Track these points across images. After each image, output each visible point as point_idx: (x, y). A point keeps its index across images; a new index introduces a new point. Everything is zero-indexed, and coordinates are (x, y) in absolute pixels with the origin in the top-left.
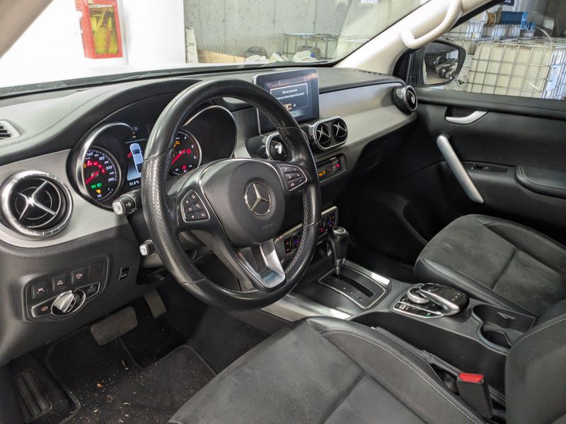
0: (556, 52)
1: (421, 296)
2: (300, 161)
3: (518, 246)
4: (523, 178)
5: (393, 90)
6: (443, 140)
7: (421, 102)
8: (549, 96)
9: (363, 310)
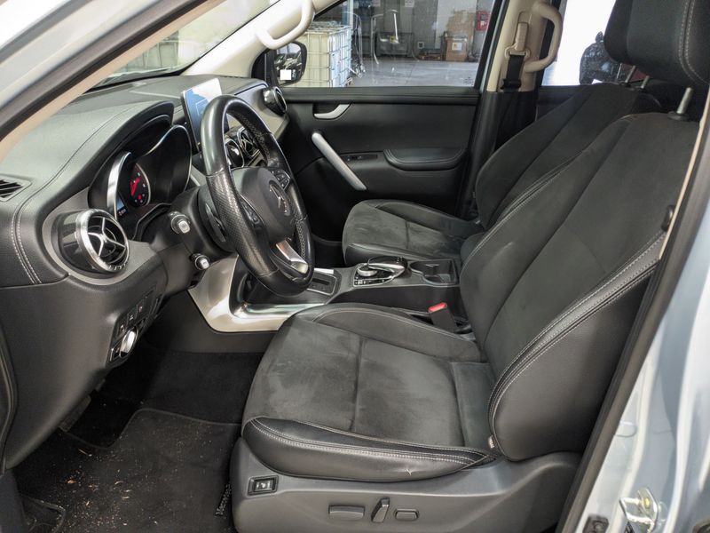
0: (330, 38)
1: (371, 270)
2: (275, 163)
3: (407, 218)
4: (393, 160)
5: (261, 92)
6: (317, 137)
7: (288, 102)
8: (335, 85)
9: (330, 297)
